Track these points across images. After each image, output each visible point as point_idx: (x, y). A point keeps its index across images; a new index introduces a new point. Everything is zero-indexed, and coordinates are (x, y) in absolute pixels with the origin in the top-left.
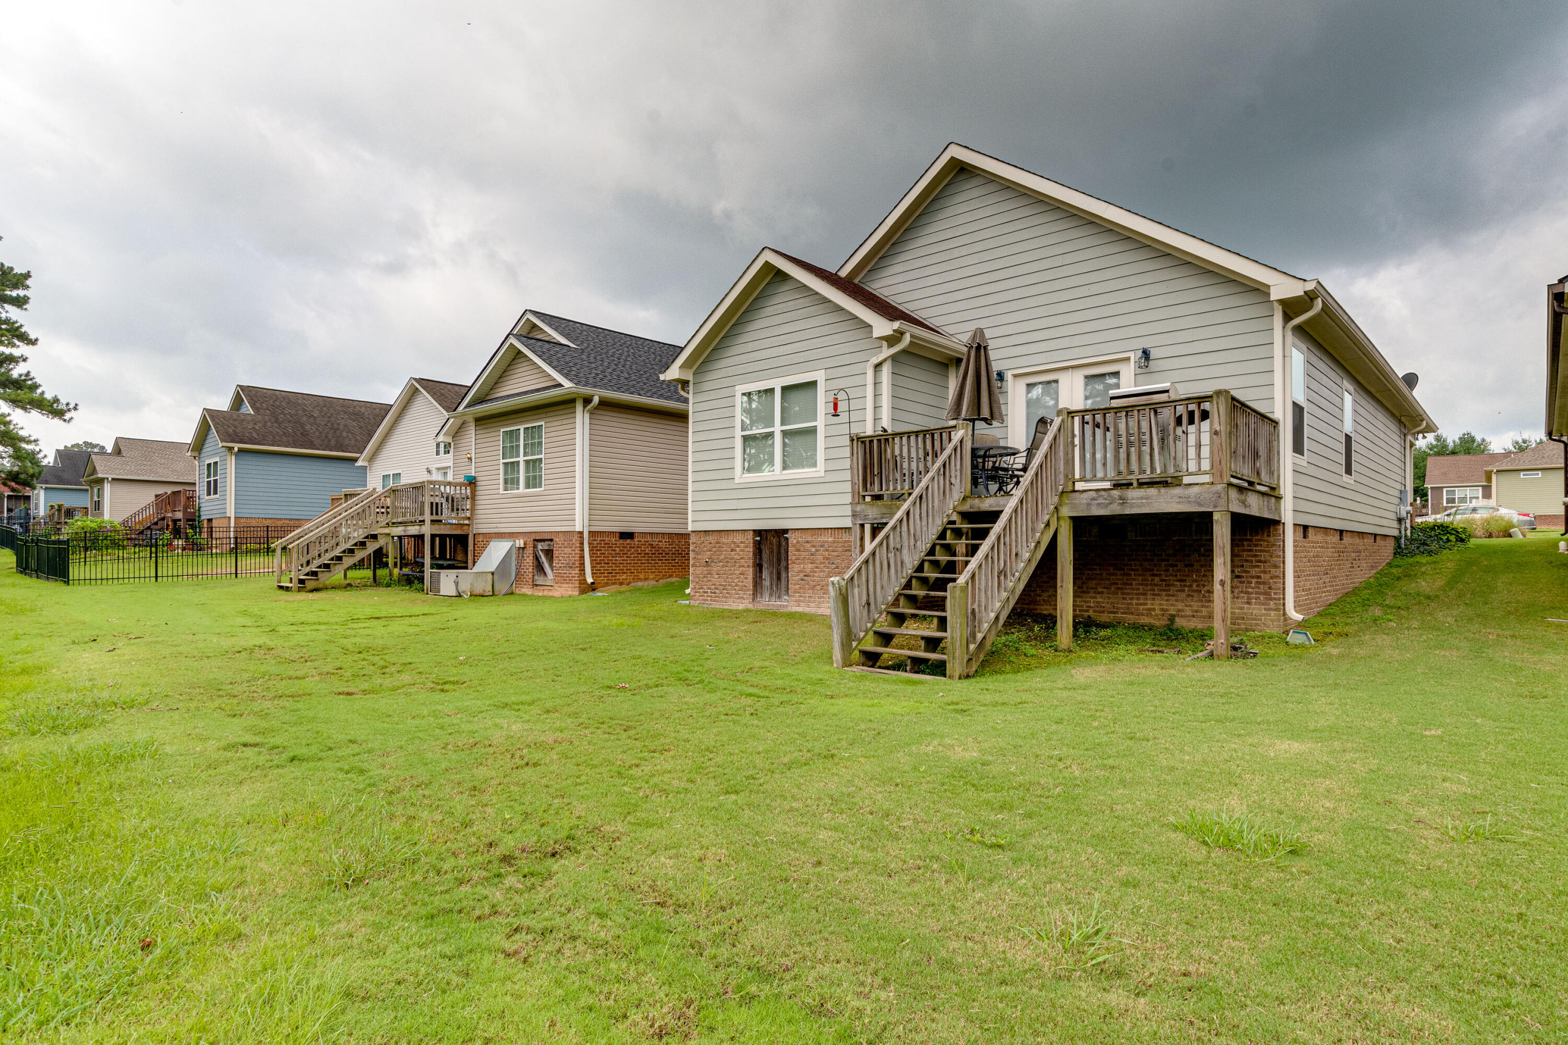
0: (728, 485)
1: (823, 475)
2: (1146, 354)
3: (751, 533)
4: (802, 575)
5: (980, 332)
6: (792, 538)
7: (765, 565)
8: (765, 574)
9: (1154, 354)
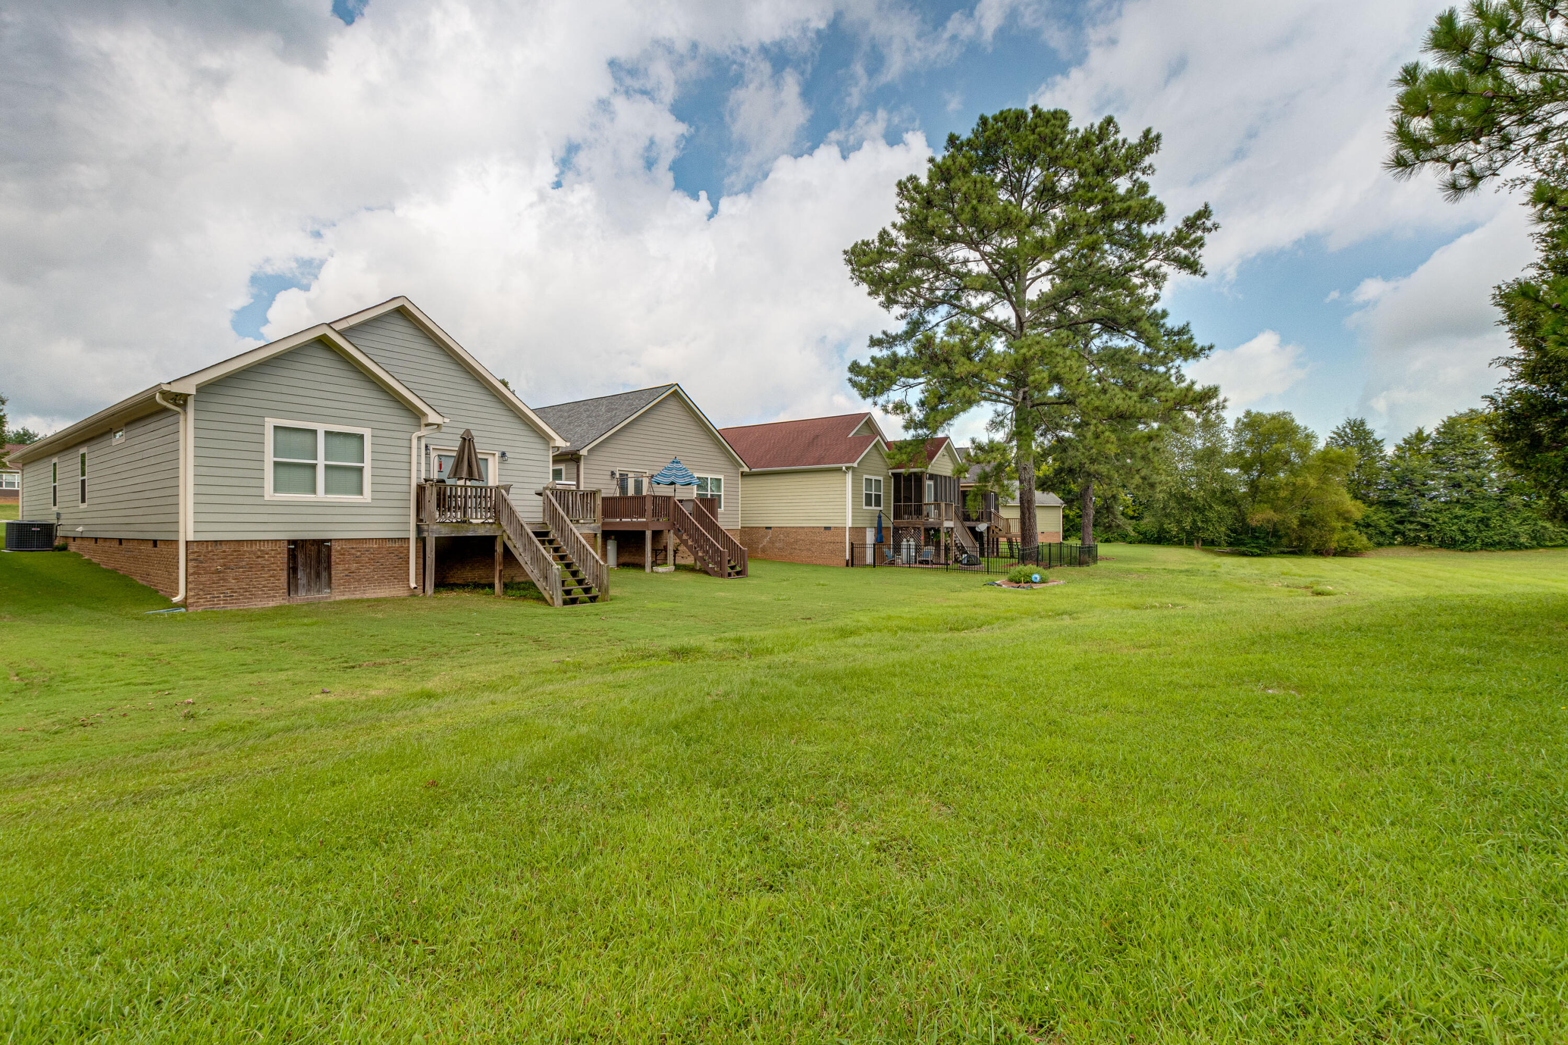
0: (257, 501)
1: (370, 501)
2: (503, 454)
3: (286, 543)
4: (347, 572)
5: (468, 431)
6: (336, 547)
7: (300, 568)
8: (300, 574)
9: (507, 454)
